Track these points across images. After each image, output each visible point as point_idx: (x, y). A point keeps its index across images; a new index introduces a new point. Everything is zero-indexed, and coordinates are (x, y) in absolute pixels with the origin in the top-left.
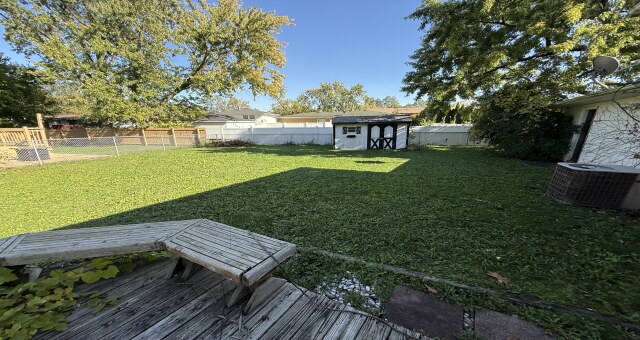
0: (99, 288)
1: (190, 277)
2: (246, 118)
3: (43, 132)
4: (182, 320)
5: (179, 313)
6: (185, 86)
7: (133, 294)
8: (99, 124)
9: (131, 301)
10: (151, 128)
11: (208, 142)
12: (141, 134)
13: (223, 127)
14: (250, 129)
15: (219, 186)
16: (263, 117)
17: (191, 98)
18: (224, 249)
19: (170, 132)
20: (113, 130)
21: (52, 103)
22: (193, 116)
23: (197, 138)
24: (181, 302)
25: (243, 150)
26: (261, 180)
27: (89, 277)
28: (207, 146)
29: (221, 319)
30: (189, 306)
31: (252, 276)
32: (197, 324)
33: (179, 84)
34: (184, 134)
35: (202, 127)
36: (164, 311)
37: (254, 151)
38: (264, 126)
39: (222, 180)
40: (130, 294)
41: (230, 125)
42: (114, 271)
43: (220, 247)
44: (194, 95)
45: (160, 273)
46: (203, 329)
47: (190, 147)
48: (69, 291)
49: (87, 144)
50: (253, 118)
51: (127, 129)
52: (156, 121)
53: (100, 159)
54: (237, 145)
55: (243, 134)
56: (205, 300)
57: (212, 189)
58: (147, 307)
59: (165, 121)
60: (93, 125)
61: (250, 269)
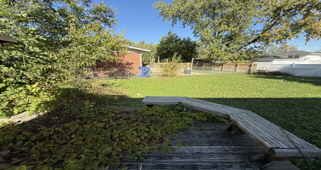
0: (200, 123)
1: (234, 135)
2: (290, 57)
3: (192, 64)
4: (227, 151)
5: (226, 148)
6: (254, 41)
7: (209, 130)
8: (208, 62)
9: (209, 132)
10: (228, 63)
11: (256, 71)
12: (223, 66)
13: (269, 63)
14: (292, 65)
15: (257, 97)
16: (307, 57)
17: (255, 47)
18: (261, 130)
19: (236, 66)
20: (212, 64)
21: (197, 54)
22: (253, 57)
23: (250, 69)
24: (227, 144)
25: (281, 78)
26: (291, 99)
27: (198, 117)
28: (254, 74)
29: (246, 162)
30: (231, 147)
31: (279, 153)
32: (234, 157)
33: (251, 40)
34: (244, 67)
35: (255, 63)
36: (220, 143)
37: (289, 80)
38: (307, 62)
39: (260, 94)
40: (209, 129)
41: (276, 62)
42: (205, 119)
43: (259, 129)
44: (257, 46)
45: (221, 127)
46: (236, 161)
47: (244, 73)
48: (192, 119)
49: (202, 69)
50: (297, 57)
51: (217, 64)
52: (232, 60)
53: (205, 76)
54: (277, 75)
55: (285, 68)
56: (239, 149)
57: (252, 97)
58: (214, 138)
59: (235, 60)
60: (206, 62)
61: (278, 148)
